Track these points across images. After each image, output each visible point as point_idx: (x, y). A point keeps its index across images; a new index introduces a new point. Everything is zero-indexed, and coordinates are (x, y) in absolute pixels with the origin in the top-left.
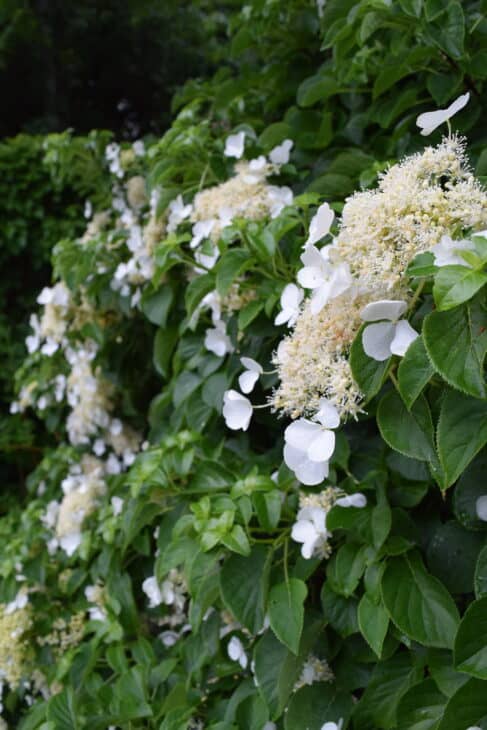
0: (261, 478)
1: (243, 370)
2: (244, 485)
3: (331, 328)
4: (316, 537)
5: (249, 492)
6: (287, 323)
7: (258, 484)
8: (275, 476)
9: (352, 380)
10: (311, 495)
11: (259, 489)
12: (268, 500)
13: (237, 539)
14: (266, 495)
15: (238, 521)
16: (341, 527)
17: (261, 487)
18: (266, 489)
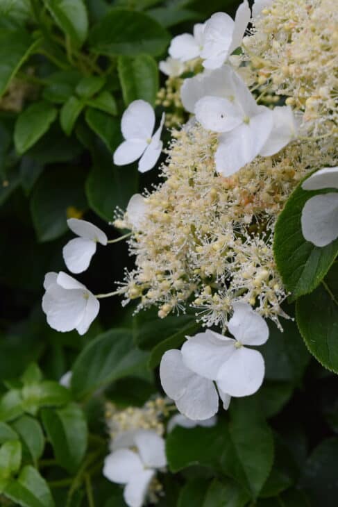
0: (49, 384)
1: (70, 235)
2: (21, 397)
3: (236, 189)
4: (148, 475)
5: (33, 410)
6: (136, 164)
7: (46, 395)
8: (66, 380)
9: (272, 272)
10: (130, 410)
11: (49, 404)
12: (65, 421)
13: (31, 488)
14: (60, 413)
15: (26, 458)
16: (197, 463)
17: (50, 399)
18: (58, 404)
